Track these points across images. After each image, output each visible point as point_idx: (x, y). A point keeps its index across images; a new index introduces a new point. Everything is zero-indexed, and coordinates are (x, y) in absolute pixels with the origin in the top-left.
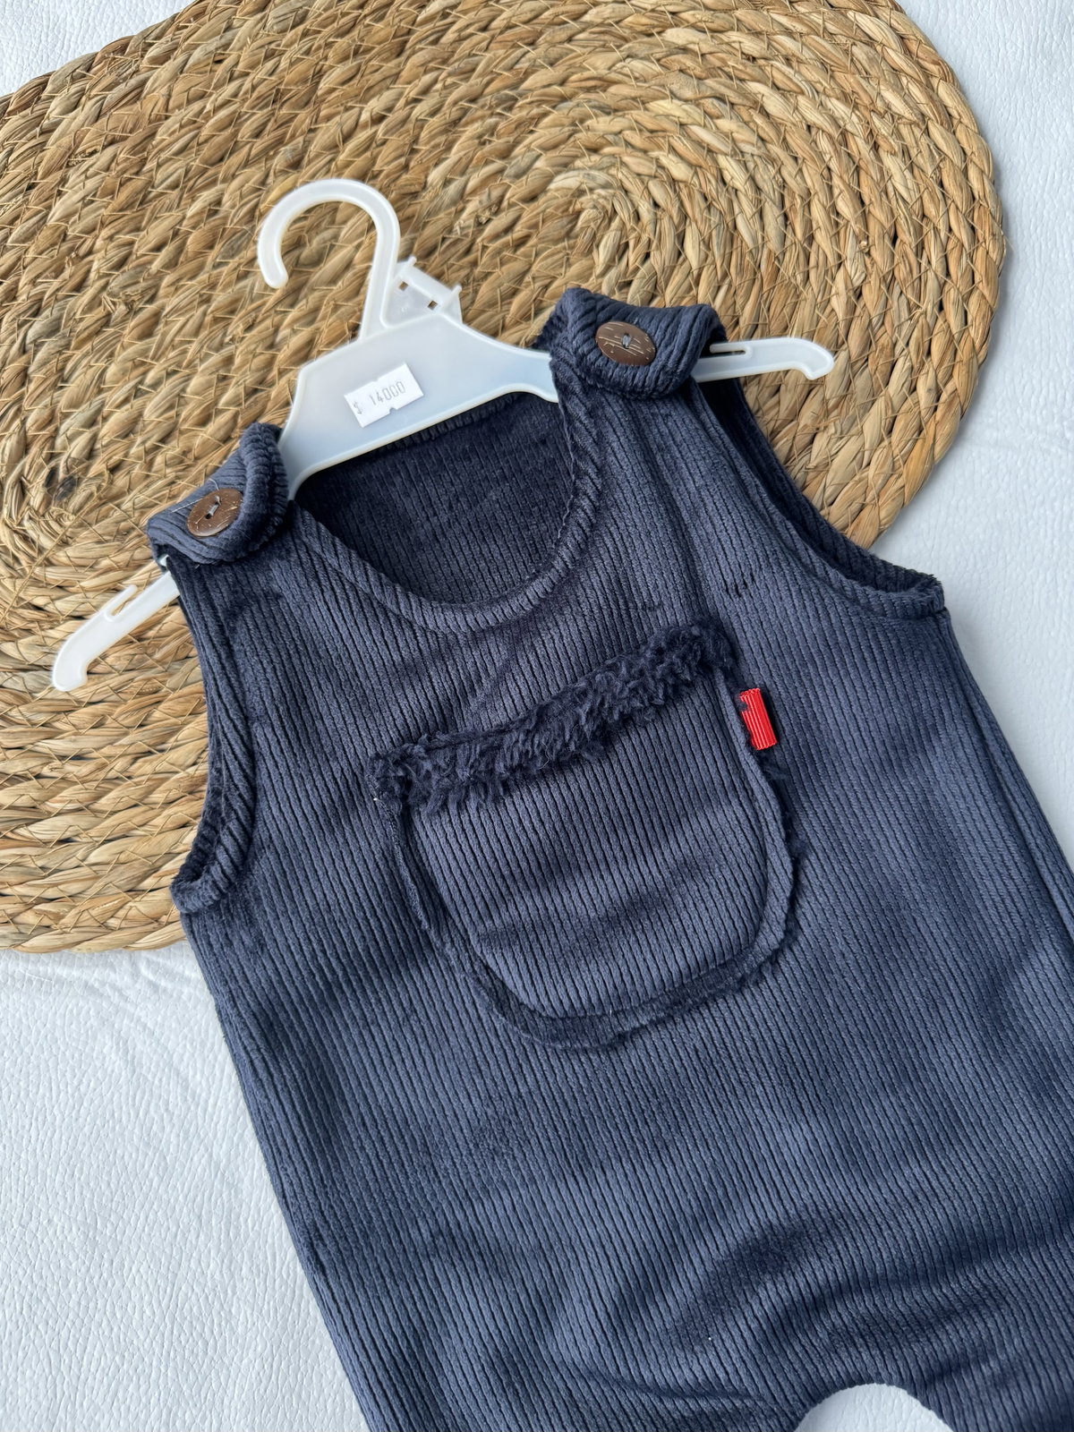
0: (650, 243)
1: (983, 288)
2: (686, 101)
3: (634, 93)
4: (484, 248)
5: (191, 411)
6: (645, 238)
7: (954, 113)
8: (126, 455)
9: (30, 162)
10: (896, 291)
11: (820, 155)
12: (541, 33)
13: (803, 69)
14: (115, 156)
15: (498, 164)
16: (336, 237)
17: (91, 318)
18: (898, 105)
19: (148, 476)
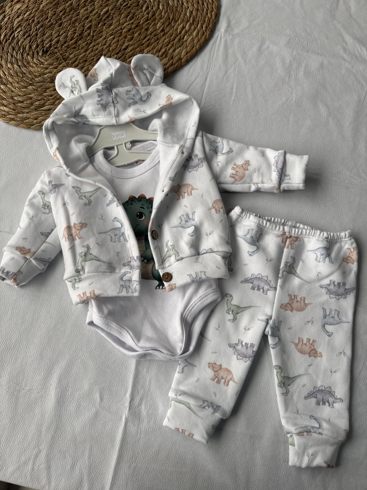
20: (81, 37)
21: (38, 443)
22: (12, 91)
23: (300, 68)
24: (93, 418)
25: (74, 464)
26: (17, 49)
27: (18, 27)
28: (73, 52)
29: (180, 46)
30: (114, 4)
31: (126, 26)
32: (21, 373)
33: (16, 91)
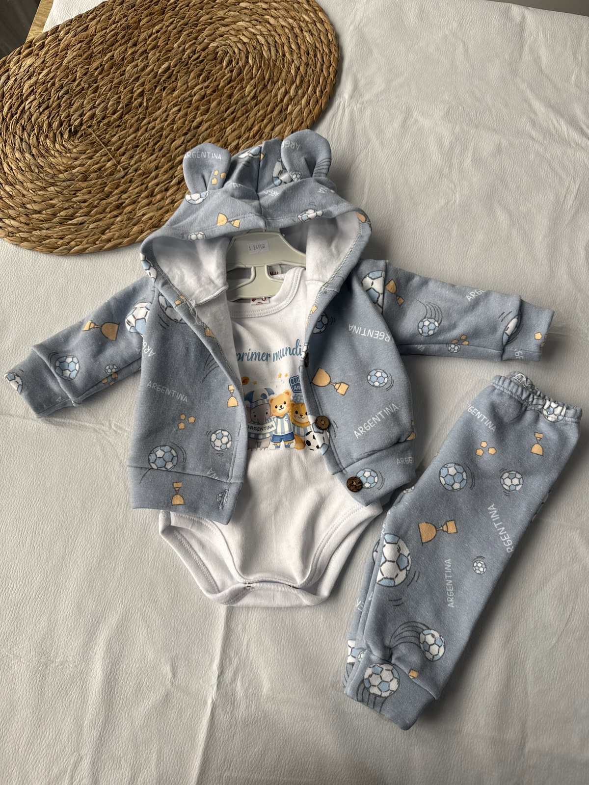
0: (238, 59)
1: (333, 64)
2: (247, 22)
3: (232, 20)
4: (191, 63)
5: (110, 111)
6: (237, 58)
7: (324, 20)
8: (92, 124)
9: (56, 48)
10: (309, 67)
11: (286, 33)
13: (280, 11)
15: (194, 41)
16: (148, 63)
17: (78, 89)
18: (307, 19)
20: (128, 110)
21: (78, 745)
22: (24, 195)
23: (466, 154)
24: (162, 704)
25: (134, 776)
26: (28, 128)
27: (30, 94)
28: (117, 133)
29: (282, 122)
30: (179, 56)
31: (198, 91)
32: (48, 637)
33: (30, 195)
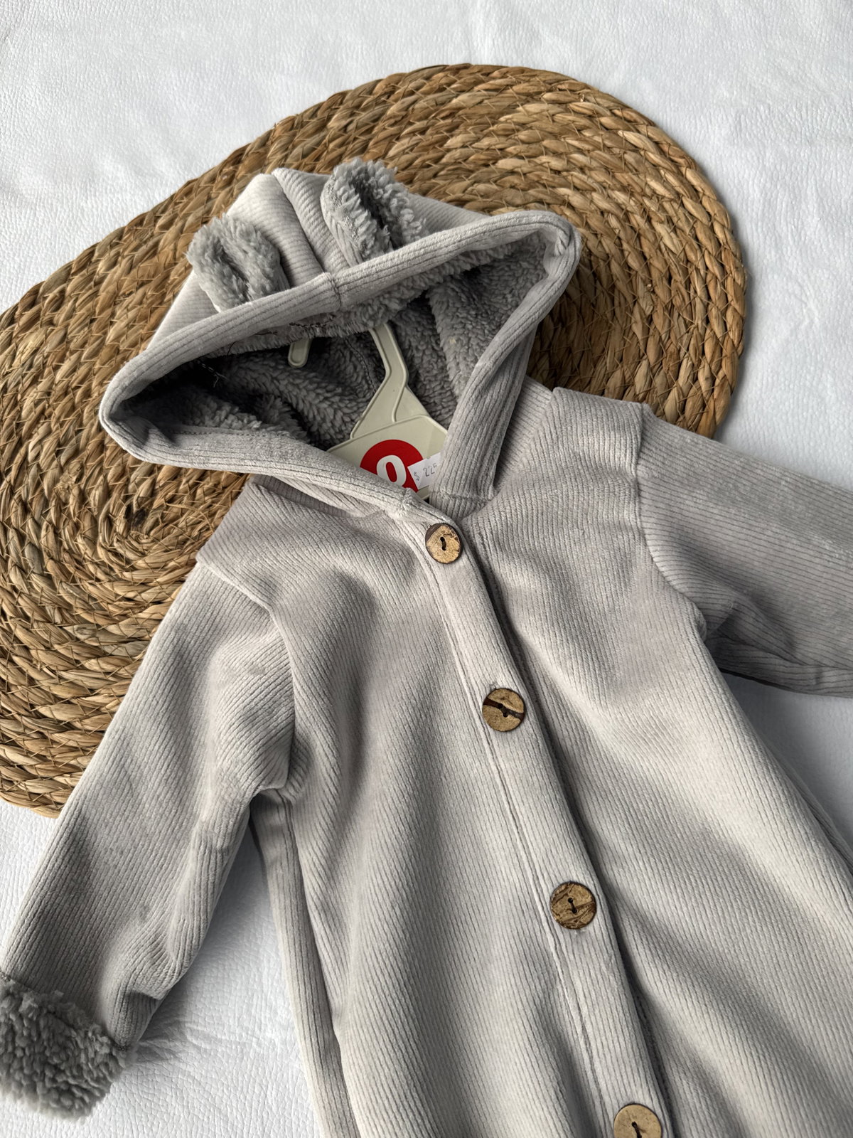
1: (735, 304)
7: (699, 189)
8: (177, 492)
9: (89, 305)
10: (676, 315)
11: (612, 230)
12: (415, 174)
13: (593, 173)
14: (145, 294)
18: (660, 189)
19: (193, 504)
26: (36, 508)
27: (36, 422)
33: (45, 680)
